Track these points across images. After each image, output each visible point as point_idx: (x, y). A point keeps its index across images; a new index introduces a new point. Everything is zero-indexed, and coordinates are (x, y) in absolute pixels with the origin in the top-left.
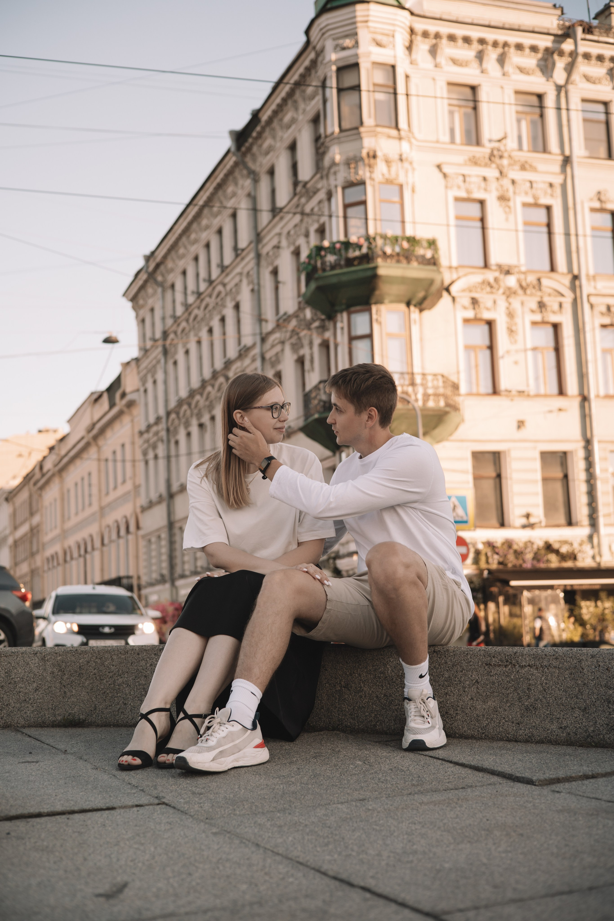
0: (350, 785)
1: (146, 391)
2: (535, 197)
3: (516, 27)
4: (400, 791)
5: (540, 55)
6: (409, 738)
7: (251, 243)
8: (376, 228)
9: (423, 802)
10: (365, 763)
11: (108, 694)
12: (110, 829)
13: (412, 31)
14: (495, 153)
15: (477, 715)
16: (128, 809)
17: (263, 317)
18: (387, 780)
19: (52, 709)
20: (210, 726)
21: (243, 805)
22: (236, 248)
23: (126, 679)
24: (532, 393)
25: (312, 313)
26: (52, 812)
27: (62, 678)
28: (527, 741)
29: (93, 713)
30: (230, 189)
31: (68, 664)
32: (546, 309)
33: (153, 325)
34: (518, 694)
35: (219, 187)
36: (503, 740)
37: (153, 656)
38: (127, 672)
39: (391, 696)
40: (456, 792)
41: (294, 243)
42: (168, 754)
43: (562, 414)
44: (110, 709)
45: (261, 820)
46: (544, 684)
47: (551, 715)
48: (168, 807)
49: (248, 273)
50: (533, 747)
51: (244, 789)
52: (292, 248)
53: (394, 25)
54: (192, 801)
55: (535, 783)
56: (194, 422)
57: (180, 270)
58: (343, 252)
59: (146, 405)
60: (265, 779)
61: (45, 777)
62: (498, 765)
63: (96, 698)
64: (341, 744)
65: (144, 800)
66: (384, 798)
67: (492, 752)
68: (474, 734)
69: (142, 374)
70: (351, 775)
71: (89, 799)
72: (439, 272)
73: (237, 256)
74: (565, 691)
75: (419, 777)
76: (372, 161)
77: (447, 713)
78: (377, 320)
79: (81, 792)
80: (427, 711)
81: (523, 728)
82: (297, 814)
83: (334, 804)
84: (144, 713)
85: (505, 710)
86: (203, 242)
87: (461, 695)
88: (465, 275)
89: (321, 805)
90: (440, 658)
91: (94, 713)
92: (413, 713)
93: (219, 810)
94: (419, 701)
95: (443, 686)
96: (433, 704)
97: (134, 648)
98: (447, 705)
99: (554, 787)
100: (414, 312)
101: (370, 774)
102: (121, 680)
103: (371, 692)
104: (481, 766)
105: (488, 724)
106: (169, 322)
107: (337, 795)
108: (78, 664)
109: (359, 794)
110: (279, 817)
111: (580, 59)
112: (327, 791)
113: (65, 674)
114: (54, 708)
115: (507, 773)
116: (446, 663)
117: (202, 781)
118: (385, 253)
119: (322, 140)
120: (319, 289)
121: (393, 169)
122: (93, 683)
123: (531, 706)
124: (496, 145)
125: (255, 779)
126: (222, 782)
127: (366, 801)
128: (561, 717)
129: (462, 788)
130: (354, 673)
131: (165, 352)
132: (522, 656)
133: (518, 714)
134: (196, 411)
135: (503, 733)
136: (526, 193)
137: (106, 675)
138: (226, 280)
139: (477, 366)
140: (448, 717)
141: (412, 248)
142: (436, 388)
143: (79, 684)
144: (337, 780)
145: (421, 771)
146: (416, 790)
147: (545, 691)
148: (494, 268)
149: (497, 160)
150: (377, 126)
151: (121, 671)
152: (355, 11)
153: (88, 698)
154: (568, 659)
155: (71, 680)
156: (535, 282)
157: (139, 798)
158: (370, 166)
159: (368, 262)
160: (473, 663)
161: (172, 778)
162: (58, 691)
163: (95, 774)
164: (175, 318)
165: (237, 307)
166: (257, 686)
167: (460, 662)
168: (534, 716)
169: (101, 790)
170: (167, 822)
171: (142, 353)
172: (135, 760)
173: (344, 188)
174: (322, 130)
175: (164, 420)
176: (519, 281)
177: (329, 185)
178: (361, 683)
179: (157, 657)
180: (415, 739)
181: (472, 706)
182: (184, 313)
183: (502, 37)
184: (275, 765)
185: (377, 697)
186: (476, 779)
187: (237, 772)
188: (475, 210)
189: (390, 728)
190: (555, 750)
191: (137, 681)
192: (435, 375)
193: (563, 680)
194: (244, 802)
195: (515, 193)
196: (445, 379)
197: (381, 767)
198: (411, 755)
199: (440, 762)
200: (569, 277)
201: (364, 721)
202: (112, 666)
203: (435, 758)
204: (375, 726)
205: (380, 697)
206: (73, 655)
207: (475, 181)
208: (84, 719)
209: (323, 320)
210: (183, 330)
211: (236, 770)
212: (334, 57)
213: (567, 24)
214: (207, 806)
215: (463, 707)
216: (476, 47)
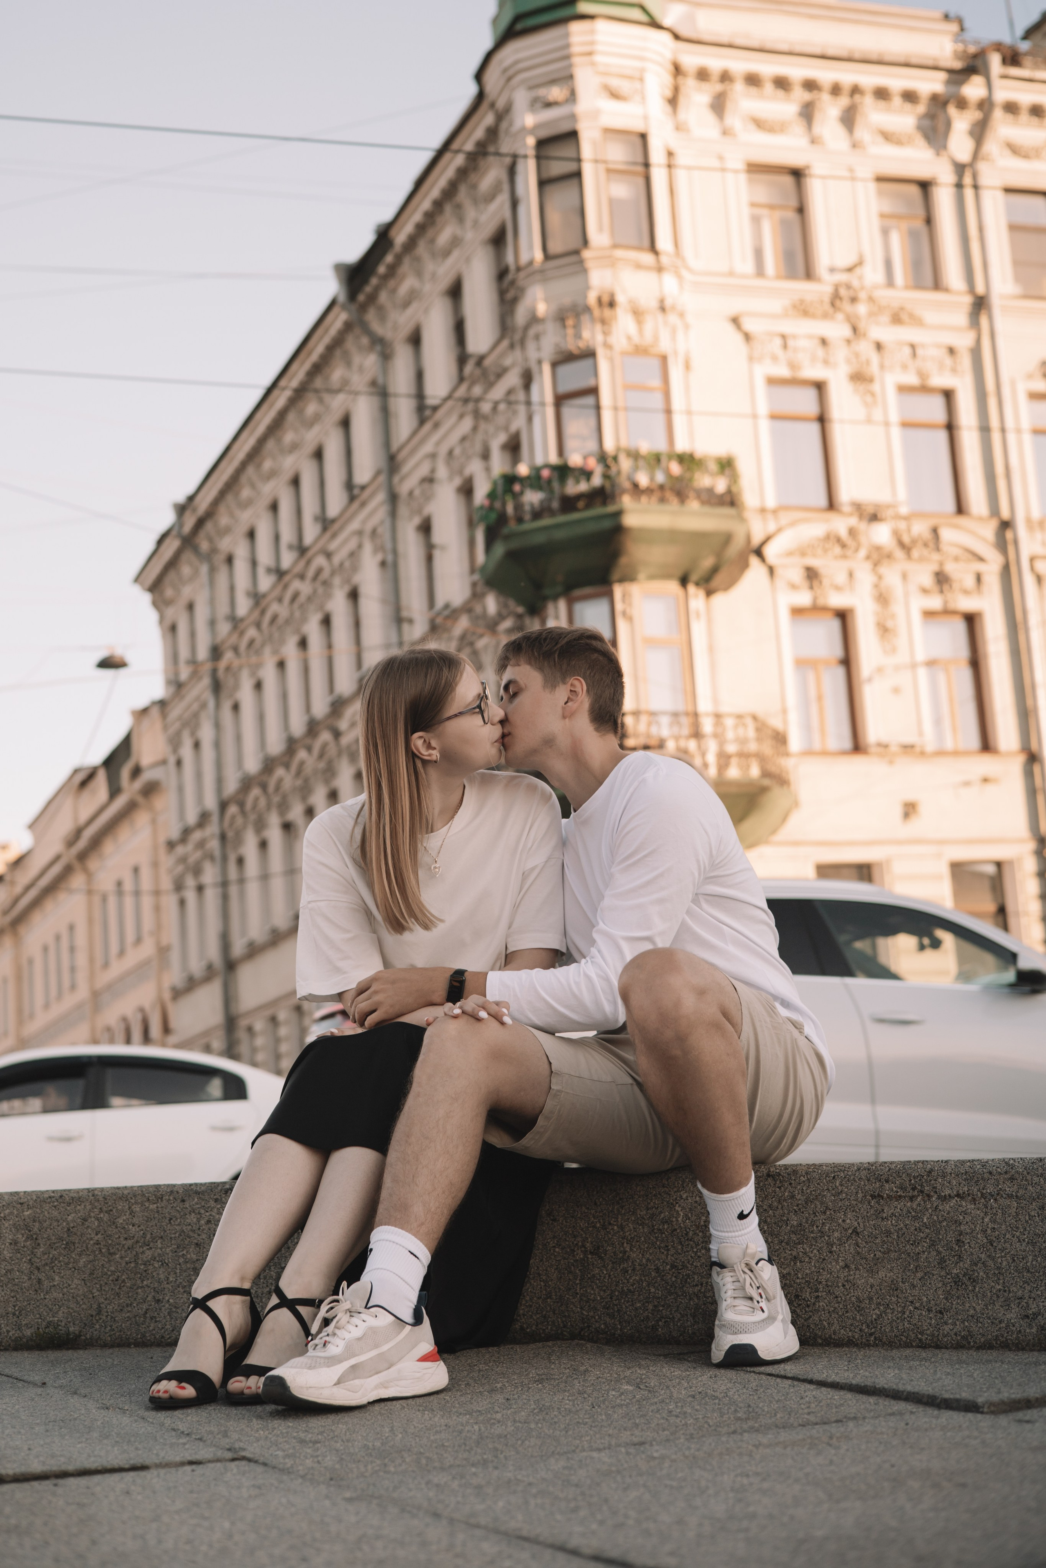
0: (612, 1422)
1: (179, 763)
2: (922, 375)
3: (874, 57)
4: (713, 1428)
5: (921, 108)
6: (724, 1341)
7: (378, 473)
8: (617, 438)
9: (760, 1444)
10: (640, 1388)
11: (124, 1281)
12: (139, 1497)
13: (678, 70)
14: (843, 292)
15: (858, 1298)
16: (174, 1469)
17: (405, 614)
18: (685, 1413)
19: (14, 1314)
20: (330, 1317)
21: (402, 1457)
22: (349, 485)
23: (160, 1252)
24: (930, 748)
25: (498, 602)
26: (23, 1474)
27: (32, 1253)
28: (959, 1347)
29: (95, 1321)
30: (337, 374)
31: (45, 1225)
32: (951, 586)
33: (193, 634)
34: (939, 1253)
35: (317, 369)
36: (912, 1346)
37: (212, 1203)
38: (162, 1237)
39: (684, 1267)
40: (826, 1427)
41: (461, 472)
42: (247, 1376)
43: (989, 788)
44: (129, 1312)
45: (441, 1478)
46: (988, 1230)
47: (1005, 1291)
48: (252, 1464)
49: (374, 532)
50: (971, 1355)
51: (401, 1433)
52: (458, 481)
53: (642, 59)
54: (300, 1454)
55: (981, 1410)
56: (274, 821)
57: (243, 528)
58: (556, 485)
59: (181, 789)
60: (442, 1417)
61: (6, 1422)
62: (905, 1382)
63: (100, 1290)
64: (589, 1359)
65: (204, 1453)
66: (682, 1440)
67: (889, 1364)
68: (854, 1337)
69: (172, 730)
70: (613, 1407)
71: (96, 1453)
72: (741, 518)
73: (352, 498)
74: (1032, 1243)
75: (749, 1406)
76: (607, 312)
77: (797, 1296)
78: (624, 613)
79: (79, 1443)
80: (758, 1288)
81: (950, 1321)
82: (511, 1468)
83: (584, 1451)
84: (200, 1297)
85: (914, 1286)
86: (287, 475)
87: (824, 1259)
88: (793, 524)
89: (558, 1453)
90: (780, 1188)
91: (97, 1321)
92: (730, 1293)
93: (354, 1466)
94: (740, 1267)
95: (787, 1244)
96: (769, 1274)
97: (175, 1189)
98: (798, 1281)
99: (1020, 1415)
100: (696, 597)
101: (652, 1404)
102: (149, 1254)
103: (644, 1261)
104: (872, 1385)
105: (879, 1316)
106: (224, 628)
107: (589, 1438)
108: (65, 1224)
109: (632, 1435)
110: (475, 1474)
111: (998, 114)
112: (567, 1432)
113: (39, 1244)
114: (17, 1313)
115: (924, 1394)
116: (793, 1197)
117: (316, 1423)
118: (636, 486)
119: (510, 276)
120: (511, 555)
121: (649, 326)
122: (94, 1260)
123: (964, 1276)
124: (842, 277)
125: (422, 1417)
126: (357, 1424)
127: (647, 1446)
128: (1026, 1296)
129: (837, 1421)
130: (610, 1224)
131: (217, 687)
132: (944, 1176)
133: (940, 1293)
134: (276, 799)
135: (911, 1333)
136: (904, 367)
137: (119, 1244)
138: (333, 546)
139: (820, 698)
140: (800, 1305)
141: (688, 475)
142: (743, 741)
143: (67, 1264)
144: (585, 1414)
145: (751, 1397)
146: (745, 1426)
147: (992, 1245)
148: (846, 509)
149: (847, 306)
150: (615, 246)
151: (149, 1236)
152: (567, 35)
153: (86, 1290)
154: (1036, 1179)
155: (51, 1256)
156: (927, 535)
157: (193, 1452)
158: (603, 322)
159: (604, 503)
160: (847, 1195)
161: (257, 1419)
162: (26, 1278)
163: (104, 1416)
164: (235, 622)
165: (354, 595)
166: (421, 1241)
167: (820, 1194)
168: (970, 1295)
169: (117, 1439)
170: (254, 1486)
171: (172, 689)
172: (184, 1388)
173: (555, 365)
174: (510, 258)
175: (215, 818)
176: (897, 535)
177: (526, 360)
178: (625, 1245)
179: (219, 1206)
180: (737, 1343)
181: (847, 1281)
182: (251, 611)
183: (847, 76)
184: (461, 1395)
185: (657, 1270)
186: (862, 1407)
187: (386, 1408)
188: (807, 402)
189: (684, 1332)
190: (1016, 1358)
191: (181, 1254)
192: (739, 717)
193: (1027, 1222)
194: (403, 1453)
195: (882, 367)
196: (761, 726)
197: (672, 1392)
198: (730, 1374)
199: (790, 1382)
200: (994, 524)
201: (632, 1319)
202: (131, 1227)
203: (778, 1376)
204: (654, 1328)
205: (664, 1271)
206: (55, 1207)
207: (804, 346)
208: (77, 1332)
209: (520, 617)
210: (251, 643)
211: (383, 1404)
212: (529, 120)
213: (972, 49)
214: (330, 1460)
215: (829, 1284)
216: (800, 95)
